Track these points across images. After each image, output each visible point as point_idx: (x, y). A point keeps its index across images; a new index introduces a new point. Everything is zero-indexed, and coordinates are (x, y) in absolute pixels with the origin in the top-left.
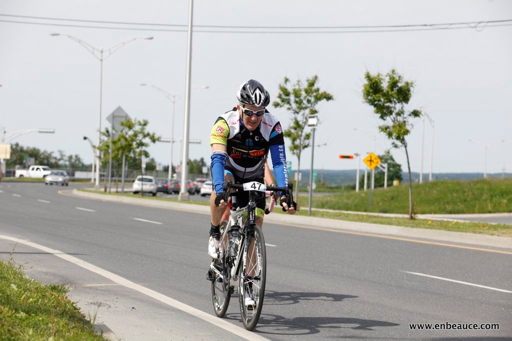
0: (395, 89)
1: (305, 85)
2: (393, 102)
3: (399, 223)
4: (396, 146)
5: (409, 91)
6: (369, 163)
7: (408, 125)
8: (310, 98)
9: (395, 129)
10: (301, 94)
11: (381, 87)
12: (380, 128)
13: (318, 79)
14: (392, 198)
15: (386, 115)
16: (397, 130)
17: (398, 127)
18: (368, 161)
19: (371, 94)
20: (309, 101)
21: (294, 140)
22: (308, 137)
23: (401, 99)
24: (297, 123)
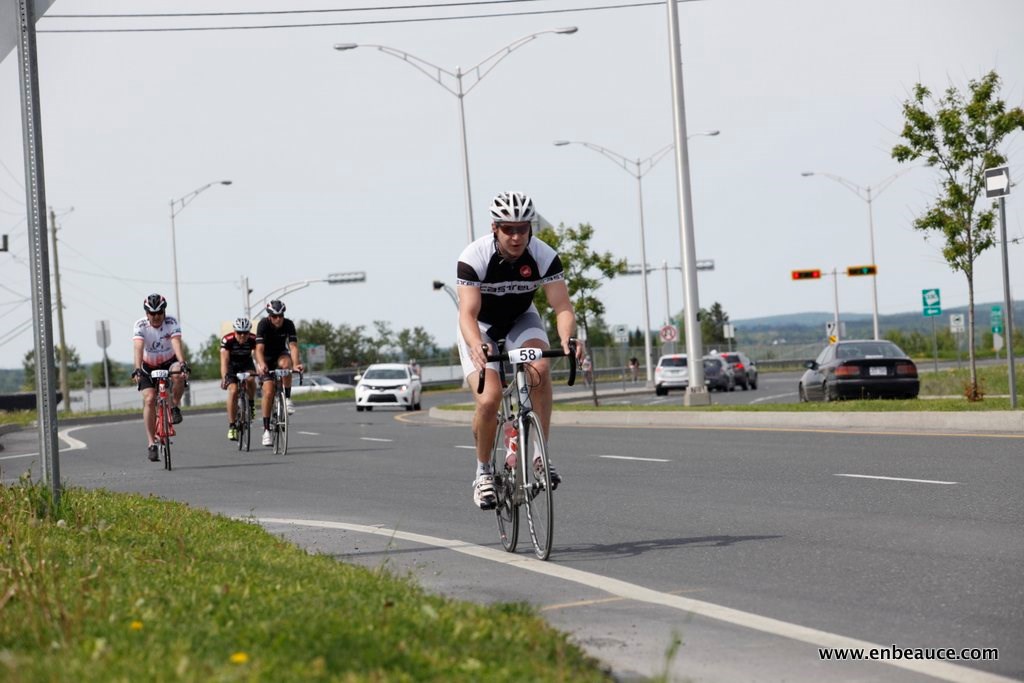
1: (967, 99)
8: (981, 129)
10: (959, 122)
13: (998, 80)
20: (980, 137)
21: (953, 234)
22: (986, 222)
24: (956, 191)
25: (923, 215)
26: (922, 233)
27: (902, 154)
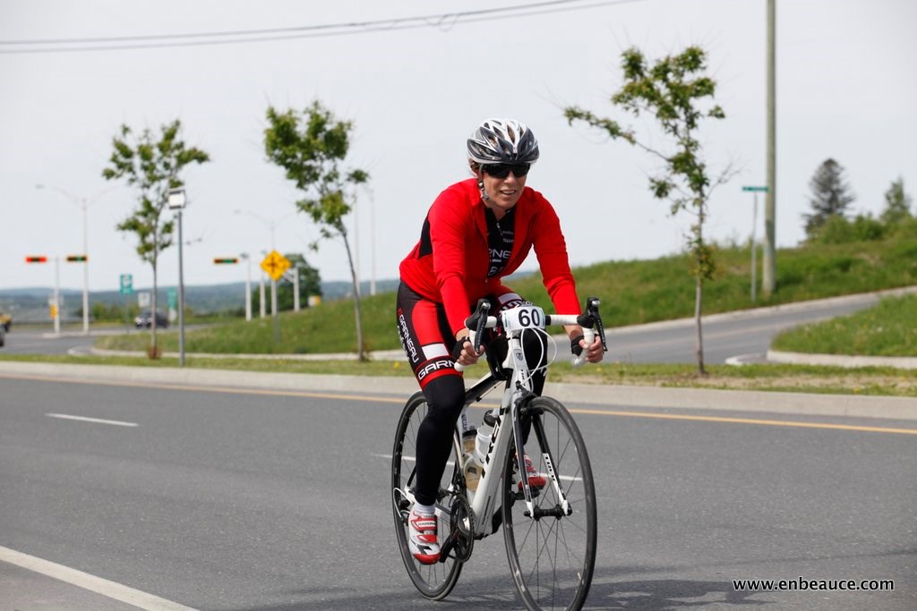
0: (321, 136)
1: (158, 137)
2: (318, 158)
3: (343, 369)
4: (327, 235)
5: (344, 136)
6: (270, 269)
7: (347, 196)
8: (167, 160)
9: (324, 206)
10: (152, 154)
11: (296, 133)
12: (298, 204)
13: (182, 126)
14: (315, 328)
15: (307, 181)
16: (329, 208)
17: (330, 202)
18: (268, 265)
19: (279, 146)
20: (167, 166)
21: (144, 235)
22: (168, 228)
23: (332, 152)
24: (147, 204)
25: (123, 221)
26: (121, 233)
27: (109, 174)
